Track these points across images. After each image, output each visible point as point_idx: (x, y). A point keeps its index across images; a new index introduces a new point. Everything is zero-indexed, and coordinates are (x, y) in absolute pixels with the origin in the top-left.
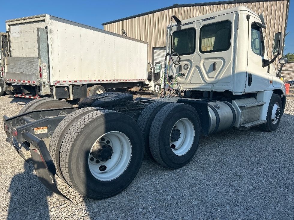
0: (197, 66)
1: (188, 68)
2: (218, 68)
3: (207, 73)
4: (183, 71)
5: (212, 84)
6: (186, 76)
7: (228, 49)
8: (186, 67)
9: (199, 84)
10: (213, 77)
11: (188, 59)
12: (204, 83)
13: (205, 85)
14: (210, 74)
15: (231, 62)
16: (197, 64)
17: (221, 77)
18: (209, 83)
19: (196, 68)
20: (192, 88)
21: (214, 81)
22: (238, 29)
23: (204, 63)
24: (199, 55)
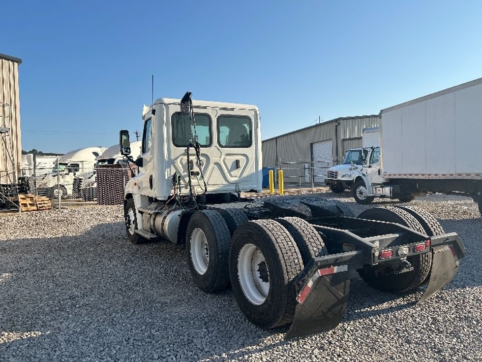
0: (217, 164)
1: (203, 165)
2: (242, 165)
3: (229, 171)
4: (196, 169)
5: (236, 183)
6: (200, 175)
7: (251, 146)
9: (219, 186)
10: (237, 176)
11: (203, 152)
12: (226, 183)
13: (226, 186)
14: (233, 173)
16: (216, 159)
17: (245, 175)
18: (231, 183)
19: (215, 165)
20: (210, 192)
21: (237, 181)
23: (225, 159)
24: (219, 149)
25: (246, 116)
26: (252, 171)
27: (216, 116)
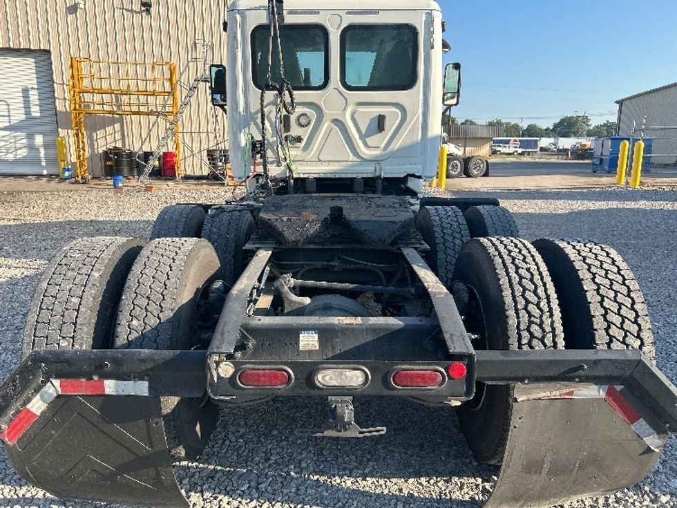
0: (338, 122)
1: (309, 123)
2: (390, 126)
3: (363, 137)
4: (295, 131)
5: (376, 161)
6: (304, 143)
7: (413, 87)
8: (303, 121)
9: (341, 163)
10: (378, 147)
11: (309, 100)
12: (356, 159)
13: (356, 165)
14: (370, 141)
15: (419, 116)
16: (336, 114)
17: (396, 145)
18: (367, 160)
19: (333, 125)
20: (323, 173)
21: (377, 156)
22: (432, 48)
23: (354, 113)
24: (341, 93)
25: (407, 25)
26: (414, 140)
27: (339, 27)
